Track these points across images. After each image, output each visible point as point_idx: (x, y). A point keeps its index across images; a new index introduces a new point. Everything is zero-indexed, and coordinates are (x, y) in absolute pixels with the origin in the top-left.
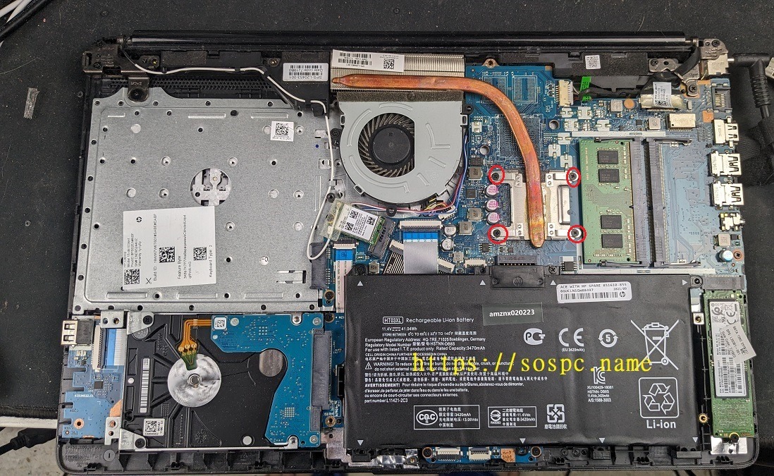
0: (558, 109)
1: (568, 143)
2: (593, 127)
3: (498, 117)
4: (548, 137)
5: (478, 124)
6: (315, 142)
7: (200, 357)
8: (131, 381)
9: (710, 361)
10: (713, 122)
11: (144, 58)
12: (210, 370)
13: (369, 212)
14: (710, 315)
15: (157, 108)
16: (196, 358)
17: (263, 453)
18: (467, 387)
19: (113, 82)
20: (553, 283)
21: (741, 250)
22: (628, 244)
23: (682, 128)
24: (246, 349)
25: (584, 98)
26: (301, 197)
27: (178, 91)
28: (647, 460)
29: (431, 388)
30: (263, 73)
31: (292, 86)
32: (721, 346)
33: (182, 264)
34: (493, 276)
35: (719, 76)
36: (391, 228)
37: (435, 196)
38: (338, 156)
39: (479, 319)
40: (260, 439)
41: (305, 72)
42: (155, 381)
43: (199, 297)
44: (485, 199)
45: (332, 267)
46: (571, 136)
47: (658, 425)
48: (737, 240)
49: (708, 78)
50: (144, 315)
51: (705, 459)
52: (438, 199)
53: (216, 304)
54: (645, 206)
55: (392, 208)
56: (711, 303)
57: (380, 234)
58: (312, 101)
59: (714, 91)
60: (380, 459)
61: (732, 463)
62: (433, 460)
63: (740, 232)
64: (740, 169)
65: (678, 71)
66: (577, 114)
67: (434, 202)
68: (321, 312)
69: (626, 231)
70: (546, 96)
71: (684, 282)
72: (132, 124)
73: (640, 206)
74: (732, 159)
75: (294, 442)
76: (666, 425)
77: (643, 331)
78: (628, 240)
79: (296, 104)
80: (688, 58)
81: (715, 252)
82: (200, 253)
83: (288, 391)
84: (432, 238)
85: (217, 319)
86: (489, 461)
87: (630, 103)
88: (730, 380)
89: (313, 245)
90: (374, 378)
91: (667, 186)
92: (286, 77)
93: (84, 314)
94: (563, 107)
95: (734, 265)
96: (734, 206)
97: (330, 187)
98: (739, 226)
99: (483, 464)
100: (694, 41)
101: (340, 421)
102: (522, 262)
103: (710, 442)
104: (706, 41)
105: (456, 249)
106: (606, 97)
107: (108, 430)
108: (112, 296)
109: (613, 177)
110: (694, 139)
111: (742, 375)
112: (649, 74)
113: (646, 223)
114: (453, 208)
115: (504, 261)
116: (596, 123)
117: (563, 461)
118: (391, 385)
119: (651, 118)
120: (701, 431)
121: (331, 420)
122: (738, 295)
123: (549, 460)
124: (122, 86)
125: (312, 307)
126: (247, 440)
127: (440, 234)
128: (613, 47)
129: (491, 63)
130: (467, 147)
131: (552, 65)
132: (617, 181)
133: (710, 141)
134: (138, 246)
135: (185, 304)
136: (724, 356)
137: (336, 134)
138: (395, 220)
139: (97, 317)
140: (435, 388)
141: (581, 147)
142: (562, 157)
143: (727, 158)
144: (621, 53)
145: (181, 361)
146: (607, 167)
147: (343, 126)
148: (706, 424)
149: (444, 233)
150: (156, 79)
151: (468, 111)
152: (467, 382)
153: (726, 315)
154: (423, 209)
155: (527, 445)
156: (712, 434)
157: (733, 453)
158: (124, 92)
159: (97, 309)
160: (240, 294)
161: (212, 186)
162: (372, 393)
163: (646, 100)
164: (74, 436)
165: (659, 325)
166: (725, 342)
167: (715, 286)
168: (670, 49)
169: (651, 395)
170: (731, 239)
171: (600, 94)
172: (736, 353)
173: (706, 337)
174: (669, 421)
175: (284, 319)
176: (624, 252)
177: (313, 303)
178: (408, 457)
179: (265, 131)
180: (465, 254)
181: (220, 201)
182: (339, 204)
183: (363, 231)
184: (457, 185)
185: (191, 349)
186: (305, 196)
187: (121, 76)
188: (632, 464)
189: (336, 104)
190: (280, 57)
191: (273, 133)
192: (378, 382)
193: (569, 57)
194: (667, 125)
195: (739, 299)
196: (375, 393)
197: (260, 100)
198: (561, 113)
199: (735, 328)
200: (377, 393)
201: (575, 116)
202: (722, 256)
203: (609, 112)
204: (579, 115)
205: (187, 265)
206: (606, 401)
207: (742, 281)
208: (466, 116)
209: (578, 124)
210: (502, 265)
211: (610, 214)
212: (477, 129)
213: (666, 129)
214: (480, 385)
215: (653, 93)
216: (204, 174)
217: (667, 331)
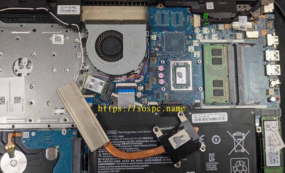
0: (193, 28)
2: (210, 37)
3: (164, 32)
4: (188, 42)
5: (154, 36)
6: (74, 44)
7: (16, 151)
9: (264, 149)
10: (266, 35)
12: (21, 158)
13: (100, 79)
14: (264, 128)
16: (14, 152)
18: (148, 164)
20: (190, 113)
21: (279, 96)
22: (226, 94)
23: (252, 38)
24: (40, 147)
25: (206, 24)
29: (131, 165)
30: (47, 10)
31: (61, 17)
32: (269, 142)
33: (8, 105)
35: (269, 13)
36: (111, 87)
37: (133, 71)
38: (85, 53)
41: (68, 10)
43: (17, 121)
44: (158, 73)
46: (199, 42)
48: (277, 92)
49: (264, 14)
52: (135, 72)
53: (26, 125)
54: (234, 75)
55: (112, 77)
56: (265, 122)
57: (106, 90)
58: (72, 25)
59: (267, 20)
63: (279, 88)
64: (279, 58)
65: (250, 10)
66: (202, 31)
67: (133, 74)
69: (225, 88)
70: (188, 22)
71: (252, 113)
73: (232, 76)
74: (275, 53)
77: (233, 136)
79: (64, 26)
80: (255, 4)
81: (266, 98)
83: (60, 167)
84: (132, 92)
85: (24, 133)
87: (227, 26)
88: (273, 158)
90: (103, 161)
91: (244, 66)
92: (59, 12)
94: (195, 28)
95: (275, 103)
96: (276, 75)
97: (81, 67)
98: (278, 85)
102: (175, 103)
105: (144, 97)
106: (216, 23)
109: (219, 62)
110: (257, 44)
111: (279, 156)
112: (237, 12)
113: (235, 84)
114: (142, 77)
115: (166, 103)
116: (211, 36)
118: (111, 164)
119: (237, 34)
122: (277, 118)
125: (73, 126)
127: (135, 90)
129: (161, 6)
130: (149, 47)
131: (190, 7)
132: (221, 64)
133: (265, 45)
135: (10, 125)
136: (270, 147)
137: (84, 41)
138: (114, 83)
140: (133, 165)
141: (204, 47)
142: (195, 52)
143: (273, 52)
144: (223, 1)
145: (6, 154)
146: (217, 57)
147: (87, 37)
149: (138, 89)
151: (150, 29)
152: (148, 162)
153: (272, 128)
154: (127, 77)
160: (37, 120)
161: (23, 66)
162: (102, 168)
163: (236, 25)
165: (240, 133)
166: (271, 141)
167: (266, 114)
169: (236, 166)
170: (275, 91)
171: (213, 22)
172: (276, 145)
173: (262, 139)
175: (57, 132)
176: (224, 98)
177: (73, 124)
179: (50, 39)
180: (148, 99)
181: (27, 74)
182: (86, 75)
183: (97, 89)
184: (144, 66)
185: (12, 148)
186: (69, 71)
189: (84, 26)
190: (56, 2)
191: (54, 40)
192: (105, 163)
193: (199, 3)
194: (245, 36)
195: (278, 120)
196: (103, 168)
197: (47, 24)
198: (195, 31)
199: (276, 134)
200: (104, 168)
201: (201, 32)
202: (270, 99)
203: (217, 30)
204: (203, 31)
205: (11, 106)
206: (215, 169)
207: (279, 111)
208: (149, 32)
209: (202, 36)
210: (166, 104)
211: (218, 80)
212: (154, 38)
213: (244, 38)
214: (155, 163)
215: (238, 21)
216: (19, 61)
217: (244, 136)
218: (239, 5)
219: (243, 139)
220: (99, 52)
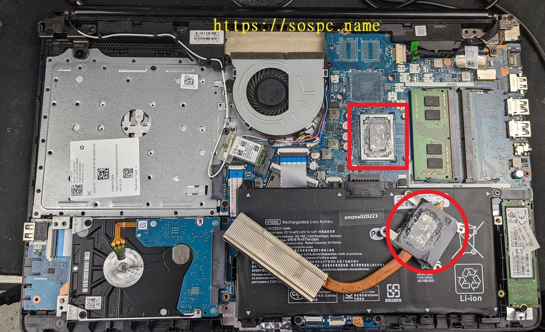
0: (395, 65)
1: (402, 91)
2: (421, 79)
3: (350, 71)
4: (388, 86)
5: (336, 76)
6: (214, 89)
7: (128, 250)
8: (76, 269)
9: (506, 251)
10: (508, 76)
11: (84, 26)
12: (136, 260)
13: (255, 142)
14: (506, 218)
15: (95, 64)
16: (124, 251)
17: (175, 320)
19: (62, 45)
20: (392, 194)
21: (529, 170)
22: (447, 166)
23: (486, 80)
24: (163, 244)
25: (414, 58)
26: (204, 131)
27: (110, 51)
28: (460, 324)
30: (175, 38)
31: (196, 48)
32: (514, 241)
33: (114, 181)
34: (347, 189)
35: (513, 42)
36: (271, 154)
37: (304, 130)
38: (231, 101)
39: (336, 221)
40: (173, 311)
41: (206, 37)
42: (94, 268)
43: (128, 205)
44: (341, 133)
45: (227, 183)
46: (405, 86)
47: (469, 299)
48: (526, 163)
49: (505, 43)
50: (85, 219)
51: (503, 324)
52: (306, 132)
53: (141, 211)
54: (459, 137)
55: (272, 139)
56: (507, 209)
57: (263, 158)
58: (212, 59)
59: (509, 53)
60: (263, 325)
61: (522, 326)
62: (302, 325)
63: (529, 157)
64: (528, 111)
65: (483, 37)
66: (409, 69)
67: (303, 134)
68: (219, 216)
69: (445, 156)
70: (386, 56)
71: (488, 194)
72: (76, 76)
73: (455, 137)
74: (522, 103)
75: (198, 313)
76: (475, 299)
78: (447, 163)
79: (200, 62)
80: (490, 28)
81: (510, 172)
82: (128, 172)
83: (194, 275)
84: (301, 161)
85: (140, 222)
86: (344, 326)
87: (448, 62)
88: (521, 265)
89: (213, 167)
91: (475, 124)
92: (192, 41)
93: (41, 218)
94: (398, 64)
95: (524, 181)
96: (524, 137)
97: (225, 124)
98: (527, 152)
99: (339, 328)
100: (495, 16)
101: (233, 297)
102: (368, 178)
103: (506, 311)
104: (504, 16)
105: (320, 170)
106: (431, 57)
107: (59, 305)
108: (62, 205)
109: (435, 116)
110: (495, 88)
111: (530, 262)
112: (462, 40)
113: (460, 150)
114: (318, 139)
115: (355, 178)
116: (423, 76)
117: (398, 325)
119: (463, 73)
120: (500, 303)
121: (226, 296)
122: (527, 203)
123: (389, 325)
124: (69, 48)
125: (212, 213)
126: (164, 312)
127: (308, 158)
128: (436, 20)
130: (328, 93)
131: (390, 33)
132: (439, 119)
133: (506, 90)
134: (81, 167)
135: (117, 210)
136: (517, 248)
137: (230, 84)
138: (274, 148)
139: (50, 220)
141: (412, 94)
142: (398, 101)
143: (519, 102)
144: (441, 24)
145: (113, 254)
146: (432, 108)
147: (235, 78)
148: (503, 298)
149: (311, 158)
150: (94, 42)
151: (329, 66)
152: (327, 268)
153: (518, 218)
154: (294, 139)
155: (372, 315)
156: (508, 306)
157: (523, 319)
158: (70, 52)
159: (51, 215)
160: (158, 203)
161: (137, 122)
163: (460, 60)
164: (33, 309)
166: (517, 238)
167: (510, 197)
168: (477, 21)
169: (464, 276)
170: (522, 162)
171: (426, 55)
172: (525, 245)
173: (504, 234)
174: (477, 296)
175: (192, 221)
176: (443, 171)
177: (213, 210)
178: (284, 323)
179: (177, 82)
180: (326, 173)
181: (143, 134)
182: (233, 136)
183: (250, 156)
184: (320, 122)
185: (121, 244)
186: (207, 130)
187: (67, 40)
188: (448, 327)
189: (230, 62)
190: (187, 26)
191: (183, 83)
193: (403, 27)
194: (475, 78)
195: (527, 206)
196: (259, 277)
197: (173, 58)
198: (397, 69)
199: (524, 227)
200: (261, 276)
201: (408, 71)
202: (515, 174)
203: (432, 68)
204: (411, 70)
205: (119, 181)
206: (430, 281)
207: (530, 192)
208: (327, 70)
209: (409, 77)
210: (353, 181)
211: (433, 143)
212: (335, 80)
213: (474, 80)
214: (338, 270)
215: (465, 54)
216: (130, 114)
217: (475, 229)
218: (465, 30)
219: (473, 234)
220: (253, 101)
